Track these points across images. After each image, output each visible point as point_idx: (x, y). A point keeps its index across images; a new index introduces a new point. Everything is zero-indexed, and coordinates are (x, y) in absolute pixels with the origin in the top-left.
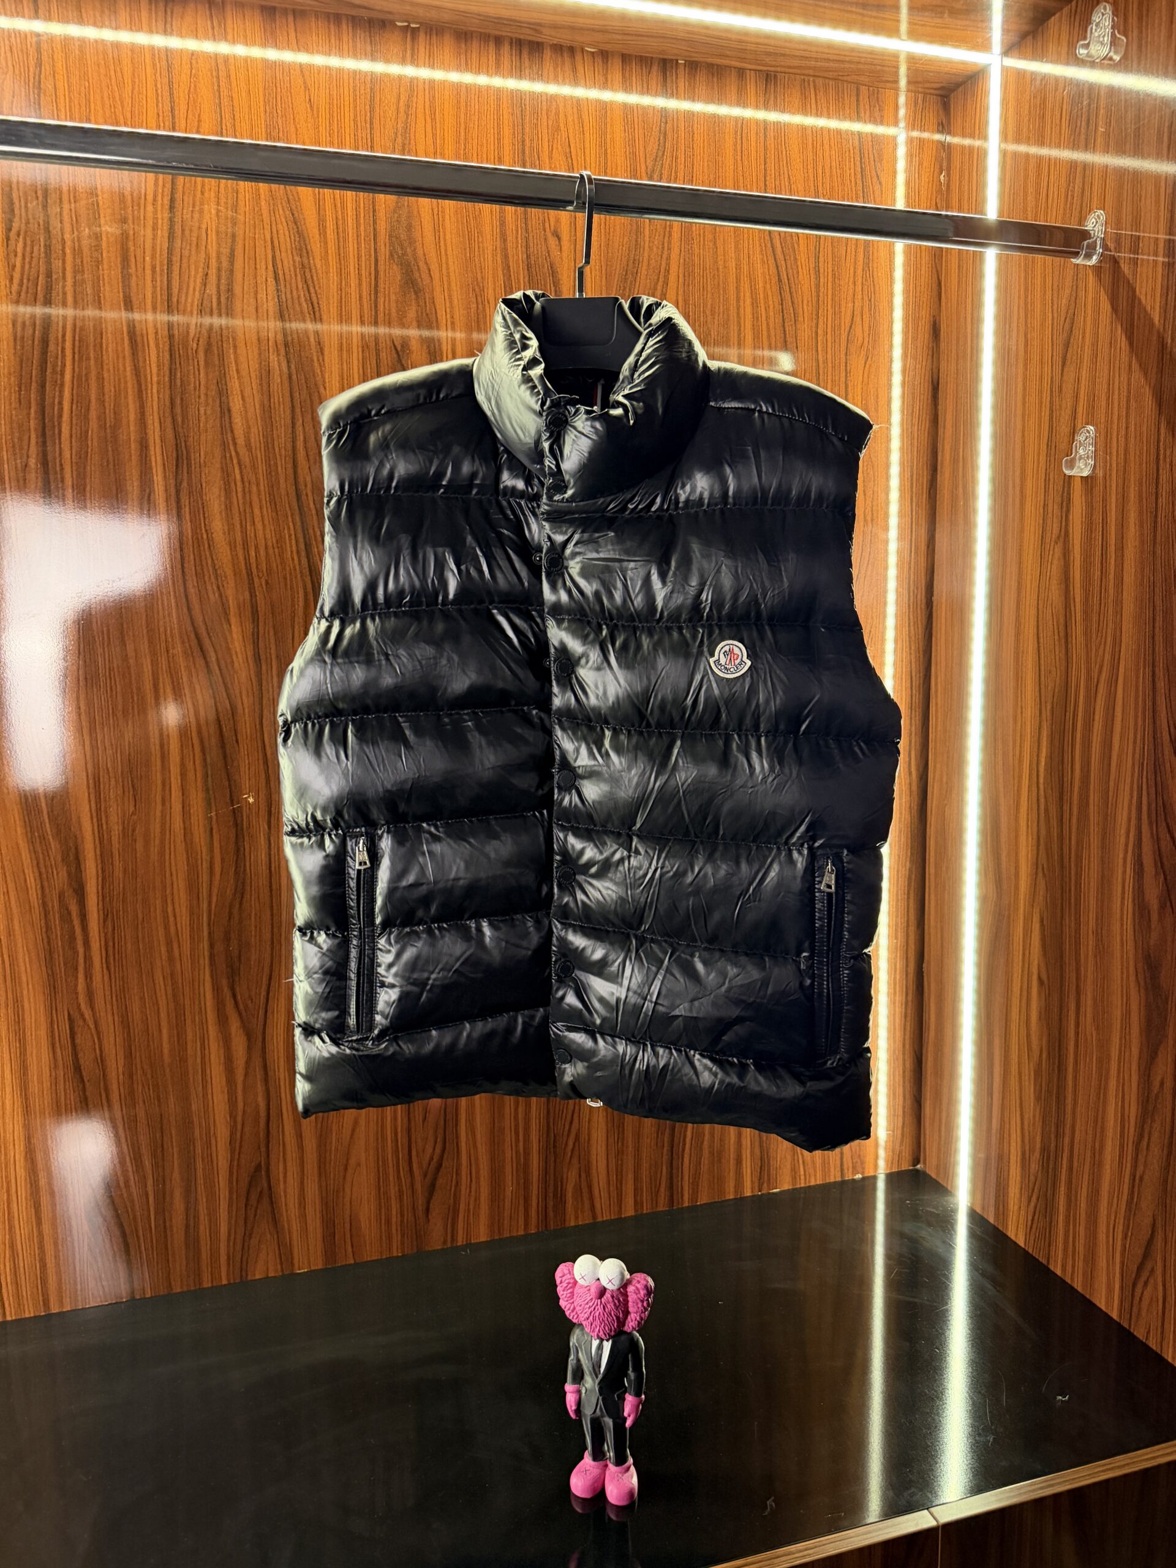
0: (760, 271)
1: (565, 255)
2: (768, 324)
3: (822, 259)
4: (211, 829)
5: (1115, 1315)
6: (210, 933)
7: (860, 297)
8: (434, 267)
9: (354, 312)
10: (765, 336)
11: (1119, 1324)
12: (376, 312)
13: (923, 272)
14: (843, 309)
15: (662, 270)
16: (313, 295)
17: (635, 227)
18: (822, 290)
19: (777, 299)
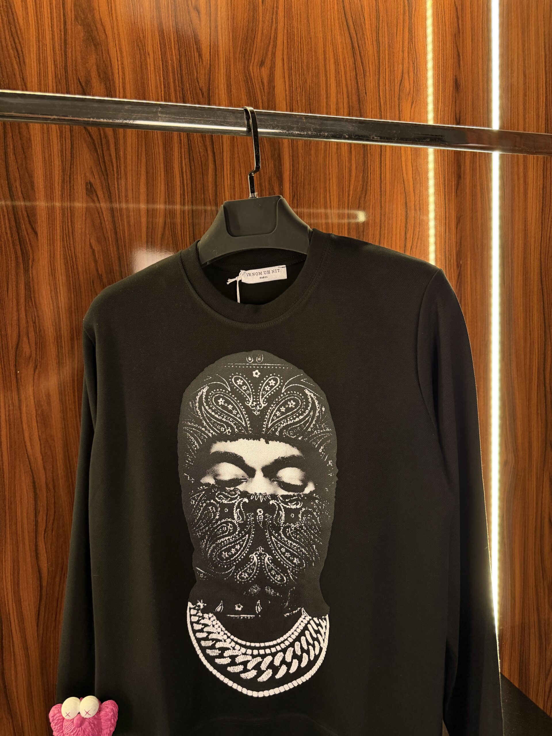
0: (339, 41)
1: (203, 23)
2: (346, 77)
3: (380, 35)
7: (406, 61)
8: (108, 28)
9: (49, 58)
10: (344, 85)
12: (66, 58)
13: (448, 46)
14: (396, 69)
15: (272, 37)
16: (18, 44)
17: (252, 7)
18: (381, 55)
19: (351, 61)
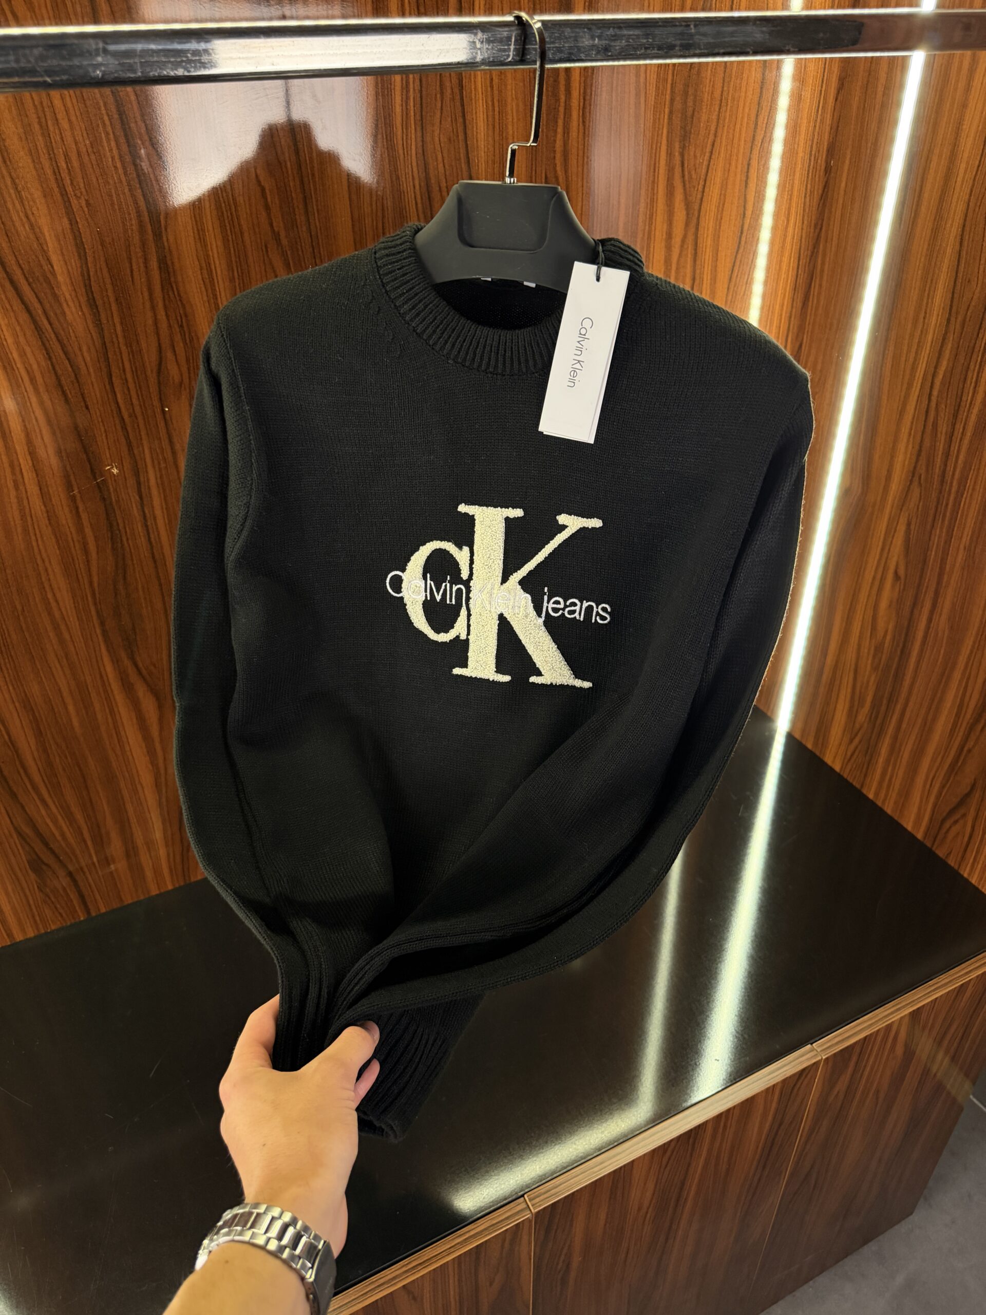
4: (77, 508)
5: (920, 836)
6: (97, 612)
11: (921, 844)
